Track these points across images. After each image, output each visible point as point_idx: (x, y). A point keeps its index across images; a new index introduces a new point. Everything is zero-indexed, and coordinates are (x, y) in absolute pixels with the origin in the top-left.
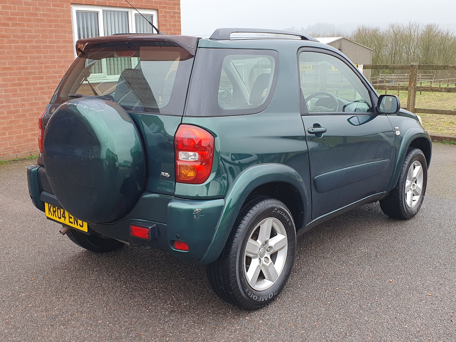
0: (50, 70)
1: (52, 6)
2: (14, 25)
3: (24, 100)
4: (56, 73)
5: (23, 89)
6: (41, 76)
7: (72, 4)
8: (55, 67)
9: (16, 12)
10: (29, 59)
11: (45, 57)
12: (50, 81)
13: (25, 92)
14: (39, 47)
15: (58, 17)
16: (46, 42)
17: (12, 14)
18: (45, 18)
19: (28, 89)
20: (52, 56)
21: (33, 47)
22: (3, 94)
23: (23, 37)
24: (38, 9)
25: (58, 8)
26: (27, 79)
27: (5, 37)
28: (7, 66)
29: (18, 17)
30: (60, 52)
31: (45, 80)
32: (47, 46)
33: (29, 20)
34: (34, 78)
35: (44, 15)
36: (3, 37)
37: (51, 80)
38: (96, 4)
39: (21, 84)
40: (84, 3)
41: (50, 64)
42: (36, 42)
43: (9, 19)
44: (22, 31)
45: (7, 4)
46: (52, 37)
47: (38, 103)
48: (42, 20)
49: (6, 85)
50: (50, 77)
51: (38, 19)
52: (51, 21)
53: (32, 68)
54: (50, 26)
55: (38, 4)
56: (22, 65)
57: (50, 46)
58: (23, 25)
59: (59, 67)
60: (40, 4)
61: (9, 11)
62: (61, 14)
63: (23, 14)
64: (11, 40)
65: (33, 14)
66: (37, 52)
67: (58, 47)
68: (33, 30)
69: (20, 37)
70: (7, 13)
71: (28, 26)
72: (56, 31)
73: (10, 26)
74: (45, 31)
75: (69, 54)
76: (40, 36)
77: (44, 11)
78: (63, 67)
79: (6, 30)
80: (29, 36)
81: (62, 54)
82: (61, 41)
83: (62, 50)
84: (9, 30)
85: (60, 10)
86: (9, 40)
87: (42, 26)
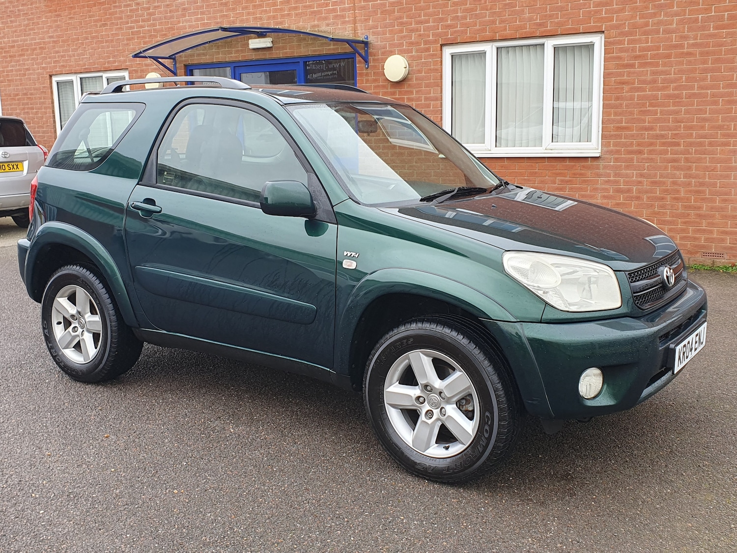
0: (694, 132)
1: (711, 29)
2: (642, 65)
3: (642, 175)
4: (705, 137)
5: (643, 159)
6: (675, 142)
8: (703, 128)
9: (649, 46)
10: (659, 114)
12: (691, 150)
13: (646, 164)
14: (678, 96)
15: (721, 45)
16: (692, 88)
17: (642, 49)
18: (697, 50)
19: (652, 160)
20: (701, 110)
21: (669, 97)
22: (612, 164)
23: (655, 81)
24: (686, 38)
25: (724, 31)
26: (651, 144)
27: (626, 83)
28: (624, 124)
29: (649, 53)
30: (716, 103)
31: (682, 147)
32: (694, 94)
33: (668, 56)
34: (664, 144)
35: (694, 45)
36: (623, 83)
37: (694, 148)
39: (640, 152)
41: (695, 123)
42: (675, 89)
43: (636, 57)
44: (654, 73)
45: (636, 36)
46: (705, 79)
47: (664, 183)
48: (689, 54)
49: (618, 152)
50: (691, 144)
51: (683, 53)
52: (707, 53)
53: (662, 129)
54: (705, 62)
55: (686, 30)
56: (647, 124)
57: (700, 94)
58: (657, 65)
59: (712, 128)
60: (690, 29)
61: (638, 46)
62: (729, 40)
63: (658, 48)
64: (635, 88)
65: (676, 47)
66: (674, 104)
67: (713, 95)
68: (673, 70)
69: (650, 83)
70: (634, 50)
71: (664, 65)
72: (713, 70)
73: (636, 67)
74: (693, 71)
75: (734, 107)
76: (684, 80)
77: (696, 39)
78: (720, 128)
79: (629, 74)
80: (664, 81)
81: (720, 107)
82: (721, 86)
83: (721, 99)
84: (634, 73)
85: (727, 34)
86: (631, 88)
87: (689, 63)
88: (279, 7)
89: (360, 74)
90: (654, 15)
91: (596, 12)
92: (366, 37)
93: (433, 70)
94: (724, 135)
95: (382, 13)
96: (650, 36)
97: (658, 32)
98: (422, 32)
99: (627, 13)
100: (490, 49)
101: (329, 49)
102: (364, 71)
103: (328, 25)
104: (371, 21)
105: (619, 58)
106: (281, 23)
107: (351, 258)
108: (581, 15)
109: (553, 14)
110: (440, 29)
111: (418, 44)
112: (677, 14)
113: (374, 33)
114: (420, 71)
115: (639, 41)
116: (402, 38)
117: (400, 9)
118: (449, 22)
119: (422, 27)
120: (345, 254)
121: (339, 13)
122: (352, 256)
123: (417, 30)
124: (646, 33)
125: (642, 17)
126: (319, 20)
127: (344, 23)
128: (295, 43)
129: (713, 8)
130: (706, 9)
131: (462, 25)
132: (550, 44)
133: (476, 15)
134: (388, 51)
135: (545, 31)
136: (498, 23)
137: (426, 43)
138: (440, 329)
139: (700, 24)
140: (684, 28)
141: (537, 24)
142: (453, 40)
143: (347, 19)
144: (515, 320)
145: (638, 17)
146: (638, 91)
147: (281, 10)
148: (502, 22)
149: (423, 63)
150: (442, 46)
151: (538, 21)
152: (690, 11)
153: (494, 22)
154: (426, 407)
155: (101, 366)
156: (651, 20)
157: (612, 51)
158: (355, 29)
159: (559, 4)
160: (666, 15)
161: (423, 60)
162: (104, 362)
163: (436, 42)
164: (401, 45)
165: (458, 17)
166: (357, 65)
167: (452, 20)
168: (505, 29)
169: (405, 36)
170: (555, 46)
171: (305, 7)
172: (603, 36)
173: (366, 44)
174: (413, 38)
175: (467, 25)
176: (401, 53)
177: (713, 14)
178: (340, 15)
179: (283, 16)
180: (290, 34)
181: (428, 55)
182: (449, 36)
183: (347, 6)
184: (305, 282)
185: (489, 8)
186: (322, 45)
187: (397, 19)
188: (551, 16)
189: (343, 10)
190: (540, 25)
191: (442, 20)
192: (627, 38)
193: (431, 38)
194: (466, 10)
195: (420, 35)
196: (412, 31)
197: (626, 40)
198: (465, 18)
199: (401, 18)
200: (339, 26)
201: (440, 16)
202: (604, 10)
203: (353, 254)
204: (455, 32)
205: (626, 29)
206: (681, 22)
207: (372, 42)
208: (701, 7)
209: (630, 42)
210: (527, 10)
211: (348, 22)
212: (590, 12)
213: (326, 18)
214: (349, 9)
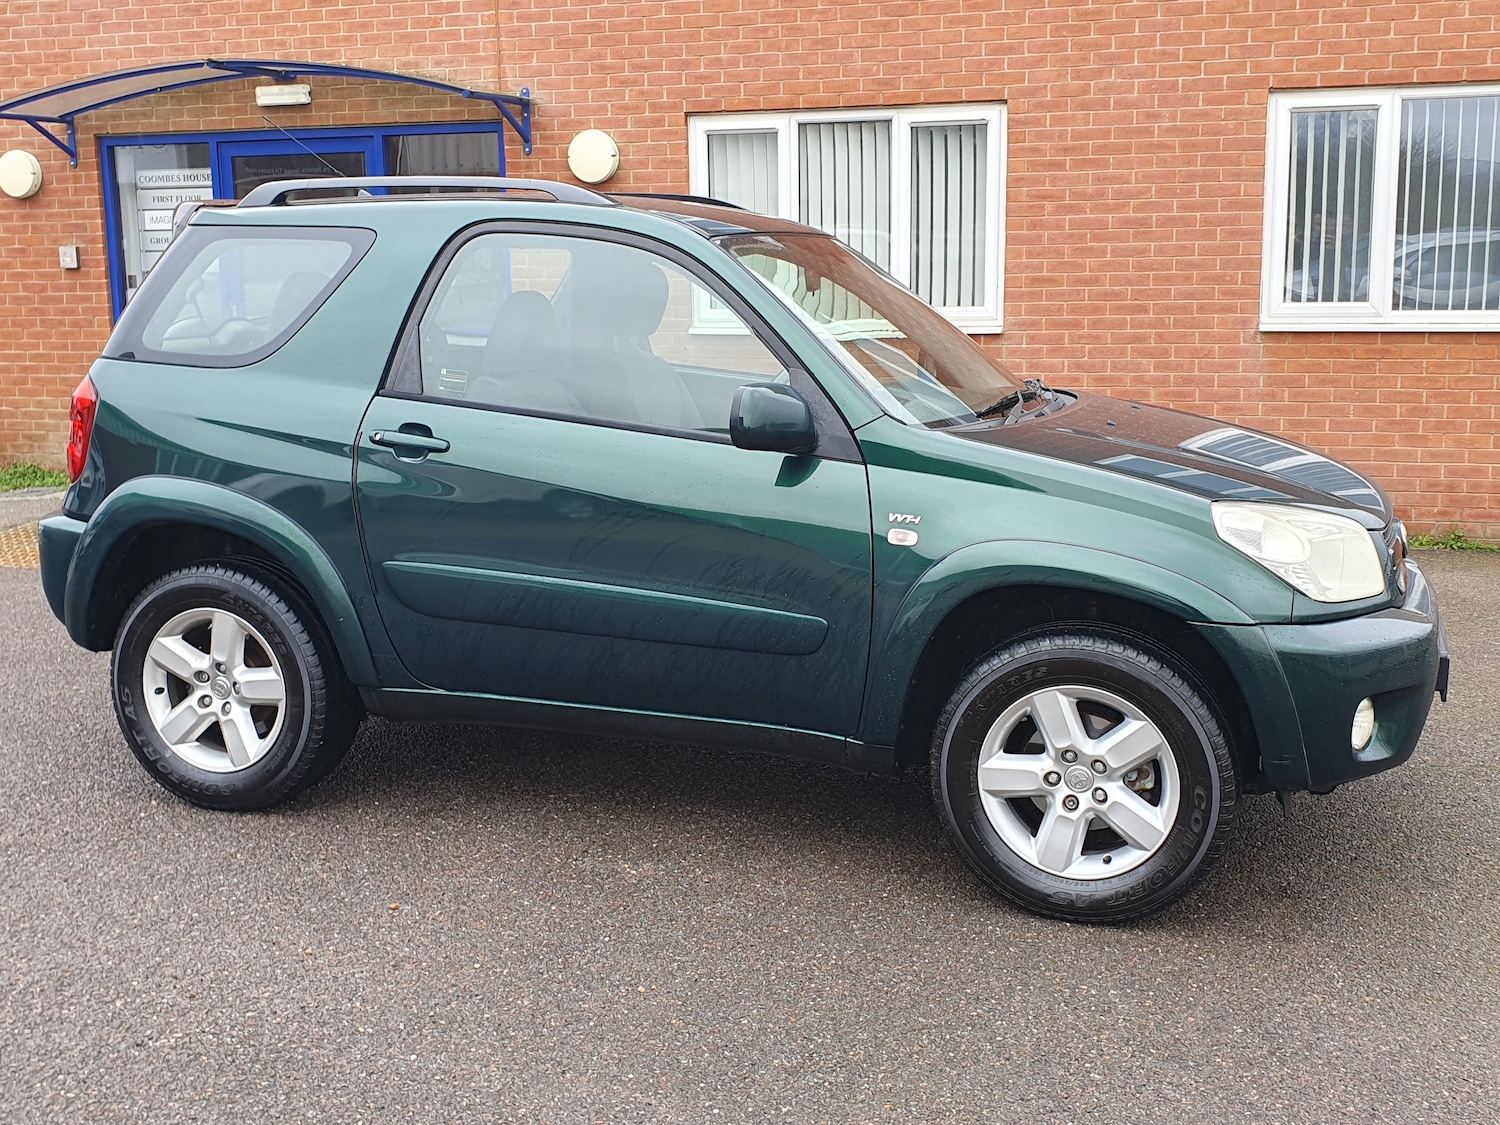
0: (1173, 287)
1: (1201, 103)
2: (1076, 165)
3: (1079, 367)
4: (1191, 296)
5: (1081, 337)
6: (1139, 305)
7: (1272, 90)
8: (1188, 279)
9: (1089, 130)
10: (1109, 255)
11: (1160, 251)
12: (1167, 320)
13: (1087, 346)
14: (1143, 223)
15: (1218, 133)
16: (1168, 207)
17: (1077, 136)
18: (1176, 141)
19: (1097, 339)
20: (1185, 247)
21: (1127, 223)
22: (1024, 346)
23: (1101, 194)
24: (1157, 117)
25: (1223, 107)
26: (1096, 310)
27: (1049, 197)
28: (1045, 273)
29: (1091, 142)
30: (1211, 235)
31: (1151, 315)
32: (1173, 219)
33: (1126, 149)
34: (1118, 309)
35: (1170, 131)
36: (1043, 198)
37: (1172, 317)
38: (1366, 82)
39: (1076, 324)
40: (1318, 85)
41: (1174, 271)
42: (1139, 208)
43: (1066, 150)
44: (1098, 180)
45: (1067, 111)
46: (1191, 192)
47: (1120, 380)
48: (1162, 147)
49: (1035, 324)
50: (1168, 309)
51: (1151, 145)
52: (1194, 146)
53: (1115, 281)
54: (1190, 162)
55: (1156, 102)
56: (1087, 273)
57: (1182, 218)
58: (1105, 164)
59: (1204, 279)
60: (1163, 102)
61: (1069, 129)
62: (1231, 124)
63: (1106, 134)
64: (1065, 206)
65: (1138, 132)
66: (1137, 237)
67: (1206, 222)
68: (1133, 174)
69: (1092, 197)
70: (1062, 136)
71: (1119, 164)
72: (1205, 176)
73: (1068, 168)
74: (1168, 177)
75: (1241, 243)
76: (1153, 192)
77: (1174, 120)
78: (1218, 279)
79: (1054, 179)
80: (1118, 194)
81: (1218, 242)
82: (1219, 204)
83: (1219, 229)
84: (1063, 178)
85: (1229, 113)
86: (1059, 207)
87: (1164, 162)
88: (324, 22)
89: (512, 163)
90: (1099, 73)
91: (992, 63)
92: (525, 91)
93: (671, 162)
94: (1224, 293)
95: (559, 44)
96: (1092, 113)
97: (1105, 105)
98: (646, 87)
99: (1048, 68)
100: (785, 125)
101: (444, 112)
102: (522, 160)
103: (438, 63)
104: (535, 60)
105: (1036, 151)
106: (330, 55)
107: (904, 525)
108: (964, 69)
109: (911, 65)
110: (684, 82)
111: (638, 109)
112: (1139, 74)
113: (543, 85)
114: (643, 164)
115: (1073, 120)
116: (603, 96)
117: (598, 39)
118: (702, 70)
119: (646, 77)
120: (891, 519)
121: (463, 41)
122: (907, 521)
123: (635, 82)
124: (1084, 106)
125: (1077, 76)
126: (417, 52)
127: (474, 60)
128: (363, 98)
129: (1203, 66)
130: (1191, 68)
131: (730, 77)
132: (902, 121)
133: (758, 59)
134: (573, 121)
135: (895, 96)
136: (801, 76)
137: (655, 108)
138: (1101, 646)
139: (1179, 93)
140: (1153, 98)
141: (879, 82)
142: (712, 106)
143: (482, 54)
144: (1253, 622)
145: (1069, 76)
146: (1070, 212)
147: (330, 27)
148: (810, 74)
149: (649, 148)
150: (688, 114)
151: (881, 76)
152: (1162, 69)
153: (793, 74)
154: (1062, 791)
155: (285, 772)
156: (1092, 83)
157: (1022, 137)
158: (500, 75)
159: (922, 46)
160: (1120, 74)
161: (649, 142)
162: (291, 764)
163: (674, 107)
164: (602, 109)
165: (719, 60)
166: (506, 147)
167: (708, 65)
168: (817, 89)
169: (608, 94)
170: (913, 125)
171: (385, 24)
172: (1004, 109)
173: (525, 104)
174: (627, 98)
175: (739, 78)
176: (602, 125)
177: (1202, 76)
178: (465, 45)
179: (334, 41)
180: (353, 79)
181: (662, 132)
182: (703, 98)
183: (480, 26)
184: (802, 575)
185: (783, 46)
186: (427, 103)
187: (592, 58)
188: (906, 68)
189: (475, 34)
190: (885, 83)
191: (686, 64)
192: (1049, 114)
193: (665, 99)
194: (737, 49)
195: (642, 93)
196: (624, 83)
197: (1048, 118)
198: (735, 63)
199: (600, 56)
200: (465, 67)
201: (684, 57)
202: (1006, 61)
203: (910, 518)
204: (716, 89)
205: (1049, 98)
206: (1147, 88)
207: (538, 101)
208: (1181, 62)
209: (1056, 121)
210: (858, 55)
211: (486, 59)
212: (980, 63)
213: (434, 50)
214: (486, 34)
